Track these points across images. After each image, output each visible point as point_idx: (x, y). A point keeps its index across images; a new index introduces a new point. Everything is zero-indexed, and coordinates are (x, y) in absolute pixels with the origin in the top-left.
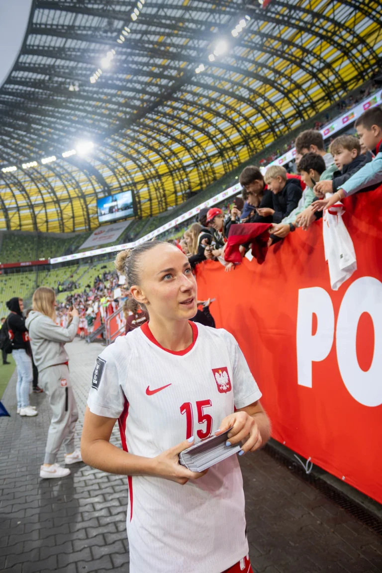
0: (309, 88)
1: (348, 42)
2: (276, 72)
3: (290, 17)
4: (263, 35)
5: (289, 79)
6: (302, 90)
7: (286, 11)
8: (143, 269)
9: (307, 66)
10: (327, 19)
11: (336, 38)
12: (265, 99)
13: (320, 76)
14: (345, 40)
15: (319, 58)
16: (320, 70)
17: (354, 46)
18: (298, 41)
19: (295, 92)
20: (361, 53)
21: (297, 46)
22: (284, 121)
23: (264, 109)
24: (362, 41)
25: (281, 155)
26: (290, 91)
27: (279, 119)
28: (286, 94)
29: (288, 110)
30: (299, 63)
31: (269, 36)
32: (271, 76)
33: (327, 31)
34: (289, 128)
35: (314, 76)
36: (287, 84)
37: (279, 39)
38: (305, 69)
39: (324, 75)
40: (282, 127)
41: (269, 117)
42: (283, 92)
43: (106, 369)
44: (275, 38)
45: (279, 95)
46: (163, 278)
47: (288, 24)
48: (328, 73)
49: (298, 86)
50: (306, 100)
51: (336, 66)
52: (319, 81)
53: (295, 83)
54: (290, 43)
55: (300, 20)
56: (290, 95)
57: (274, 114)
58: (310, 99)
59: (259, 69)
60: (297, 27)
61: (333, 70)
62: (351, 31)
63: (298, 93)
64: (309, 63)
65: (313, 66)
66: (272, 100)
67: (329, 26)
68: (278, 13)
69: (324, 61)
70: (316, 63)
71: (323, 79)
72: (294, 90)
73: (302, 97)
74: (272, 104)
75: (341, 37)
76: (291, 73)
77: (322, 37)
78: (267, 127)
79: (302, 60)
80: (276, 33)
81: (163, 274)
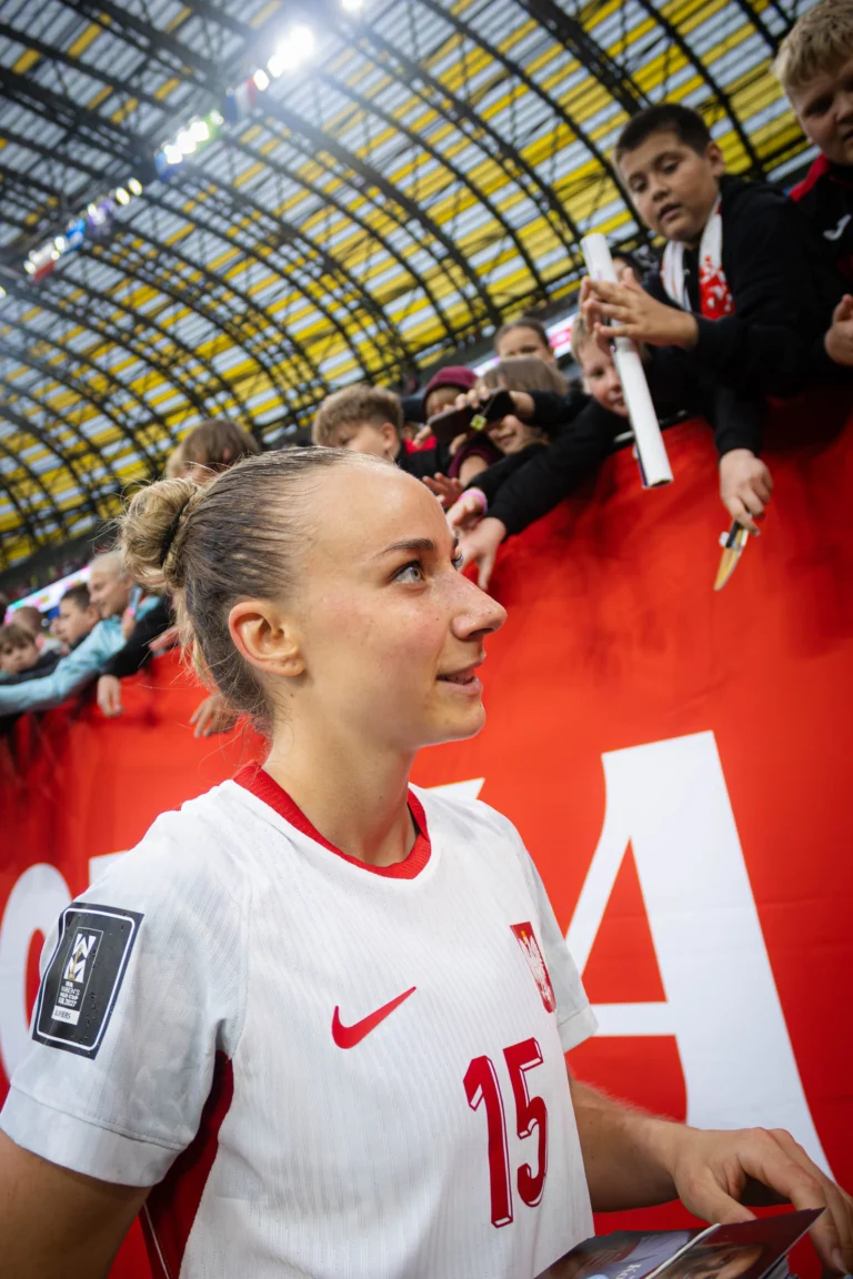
0: (117, 456)
1: (201, 384)
2: (50, 411)
3: (89, 312)
4: (29, 333)
5: (76, 430)
6: (102, 458)
7: (82, 299)
8: (311, 531)
9: (116, 412)
10: (163, 332)
11: (177, 372)
12: (19, 462)
13: (140, 436)
14: (193, 378)
15: (141, 401)
16: (142, 426)
17: (211, 393)
18: (101, 360)
19: (87, 460)
20: (223, 408)
21: (99, 369)
22: (58, 516)
23: (14, 483)
24: (226, 386)
25: (40, 587)
26: (76, 456)
27: (46, 510)
28: (68, 460)
29: (68, 494)
30: (100, 404)
31: (42, 337)
32: (38, 418)
33: (161, 355)
34: (66, 531)
35: (129, 433)
36: (70, 442)
37: (63, 347)
38: (111, 417)
39: (148, 437)
40: (51, 528)
41: (23, 503)
42: (59, 455)
43: (142, 950)
44: (55, 344)
45: (51, 460)
46: (393, 575)
47: (83, 322)
48: (157, 434)
49: (94, 449)
50: (107, 480)
51: (173, 422)
52: (138, 447)
53: (88, 441)
54: (85, 359)
55: (109, 321)
56: (75, 465)
57: (37, 498)
58: (116, 480)
59: (13, 397)
60: (101, 332)
61: (167, 429)
62: (206, 364)
63: (92, 463)
64: (121, 408)
65: (128, 416)
66: (36, 466)
67: (165, 345)
68: (64, 298)
69: (151, 410)
70: (135, 411)
71: (145, 442)
72: (84, 453)
73: (99, 473)
74: (34, 477)
75: (187, 371)
76: (82, 419)
77: (150, 363)
78: (17, 522)
79: (106, 399)
80: (57, 335)
81: (399, 557)
